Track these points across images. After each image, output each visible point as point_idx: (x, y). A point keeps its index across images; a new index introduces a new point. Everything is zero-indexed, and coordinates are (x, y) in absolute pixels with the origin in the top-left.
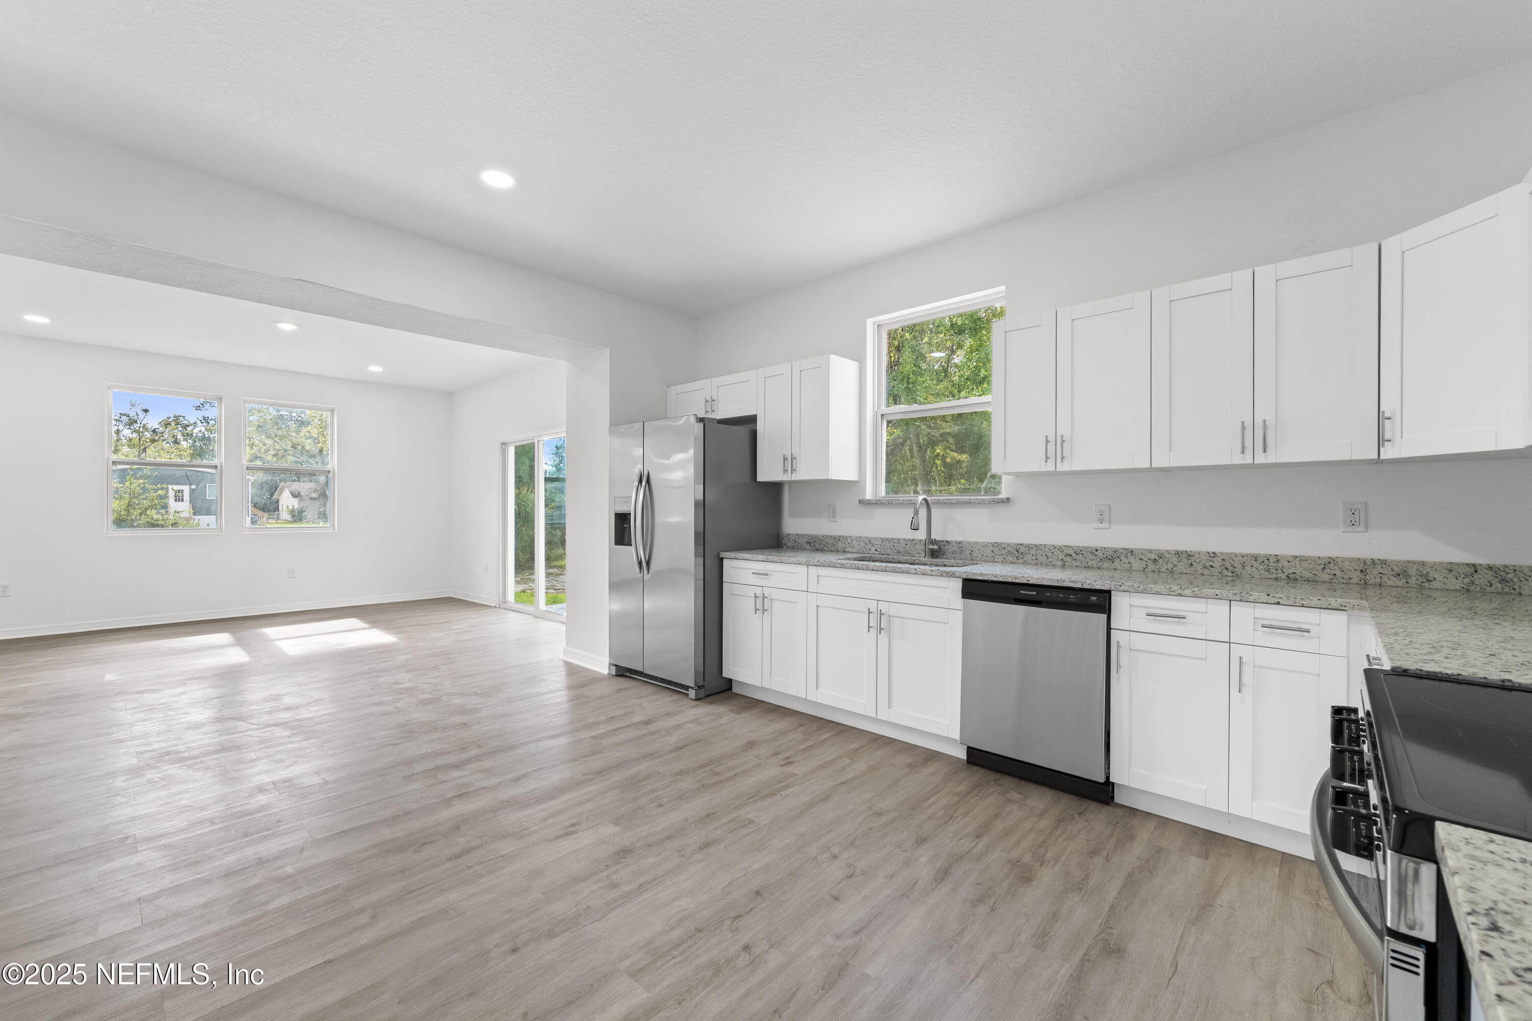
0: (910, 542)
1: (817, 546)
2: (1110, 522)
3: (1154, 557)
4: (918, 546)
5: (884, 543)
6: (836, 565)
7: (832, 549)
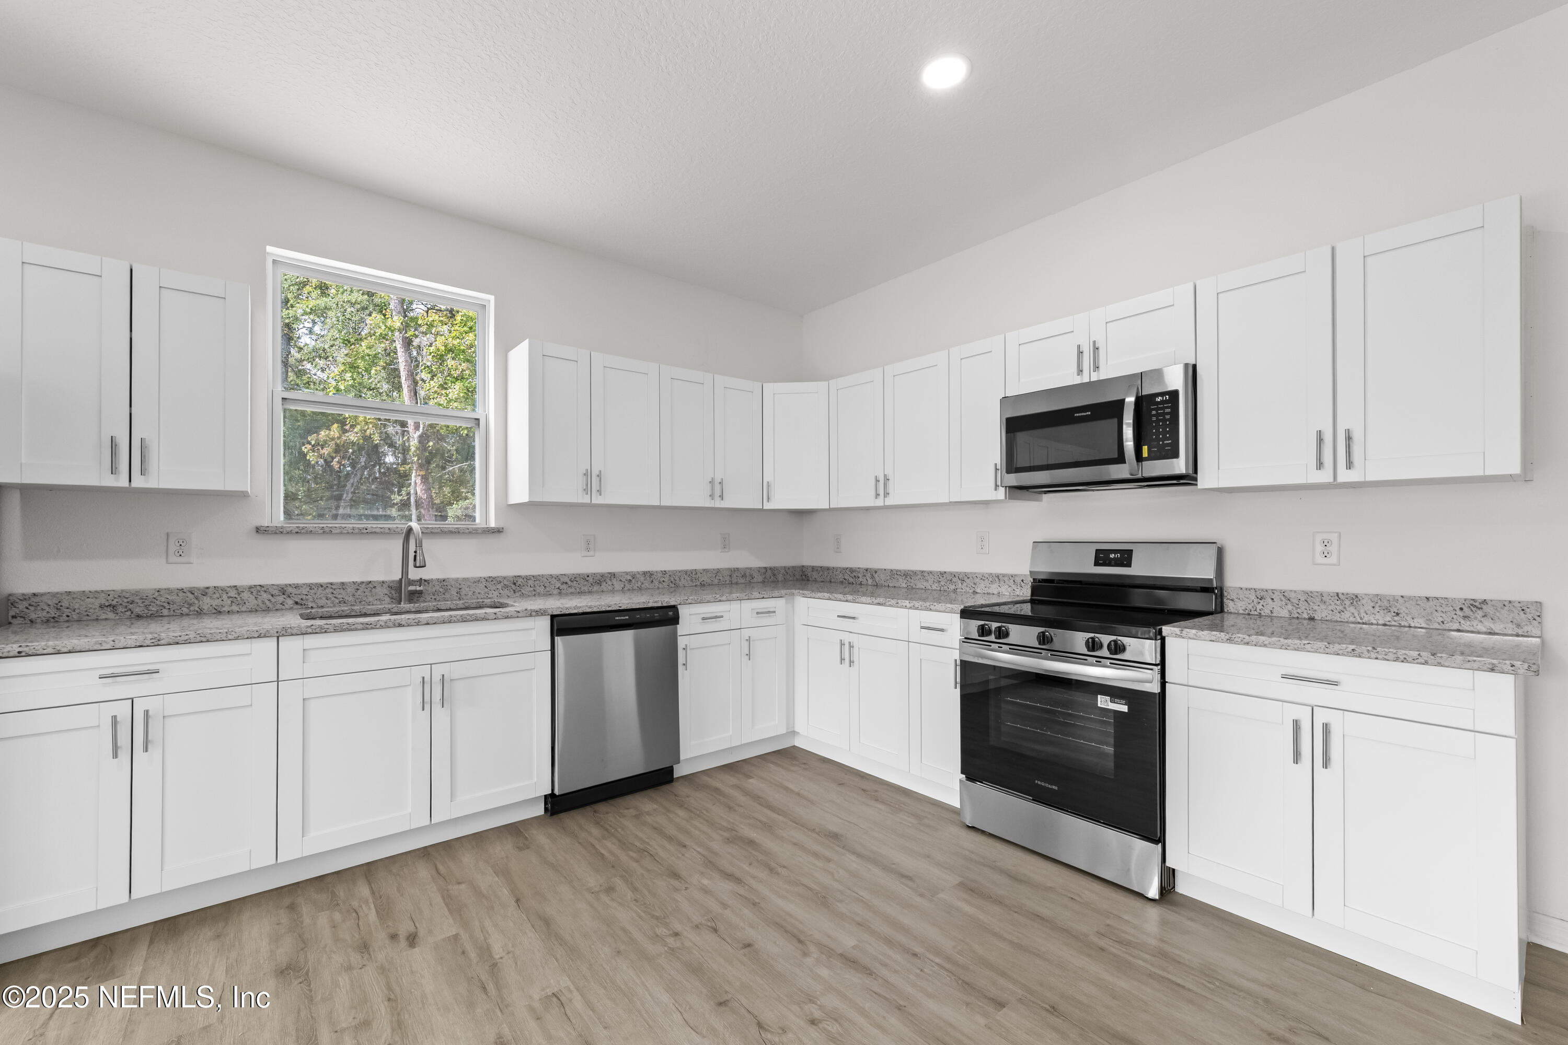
0: (363, 586)
1: (138, 610)
2: (595, 551)
3: (629, 578)
4: (379, 590)
5: (312, 591)
6: (353, 627)
7: (185, 610)
